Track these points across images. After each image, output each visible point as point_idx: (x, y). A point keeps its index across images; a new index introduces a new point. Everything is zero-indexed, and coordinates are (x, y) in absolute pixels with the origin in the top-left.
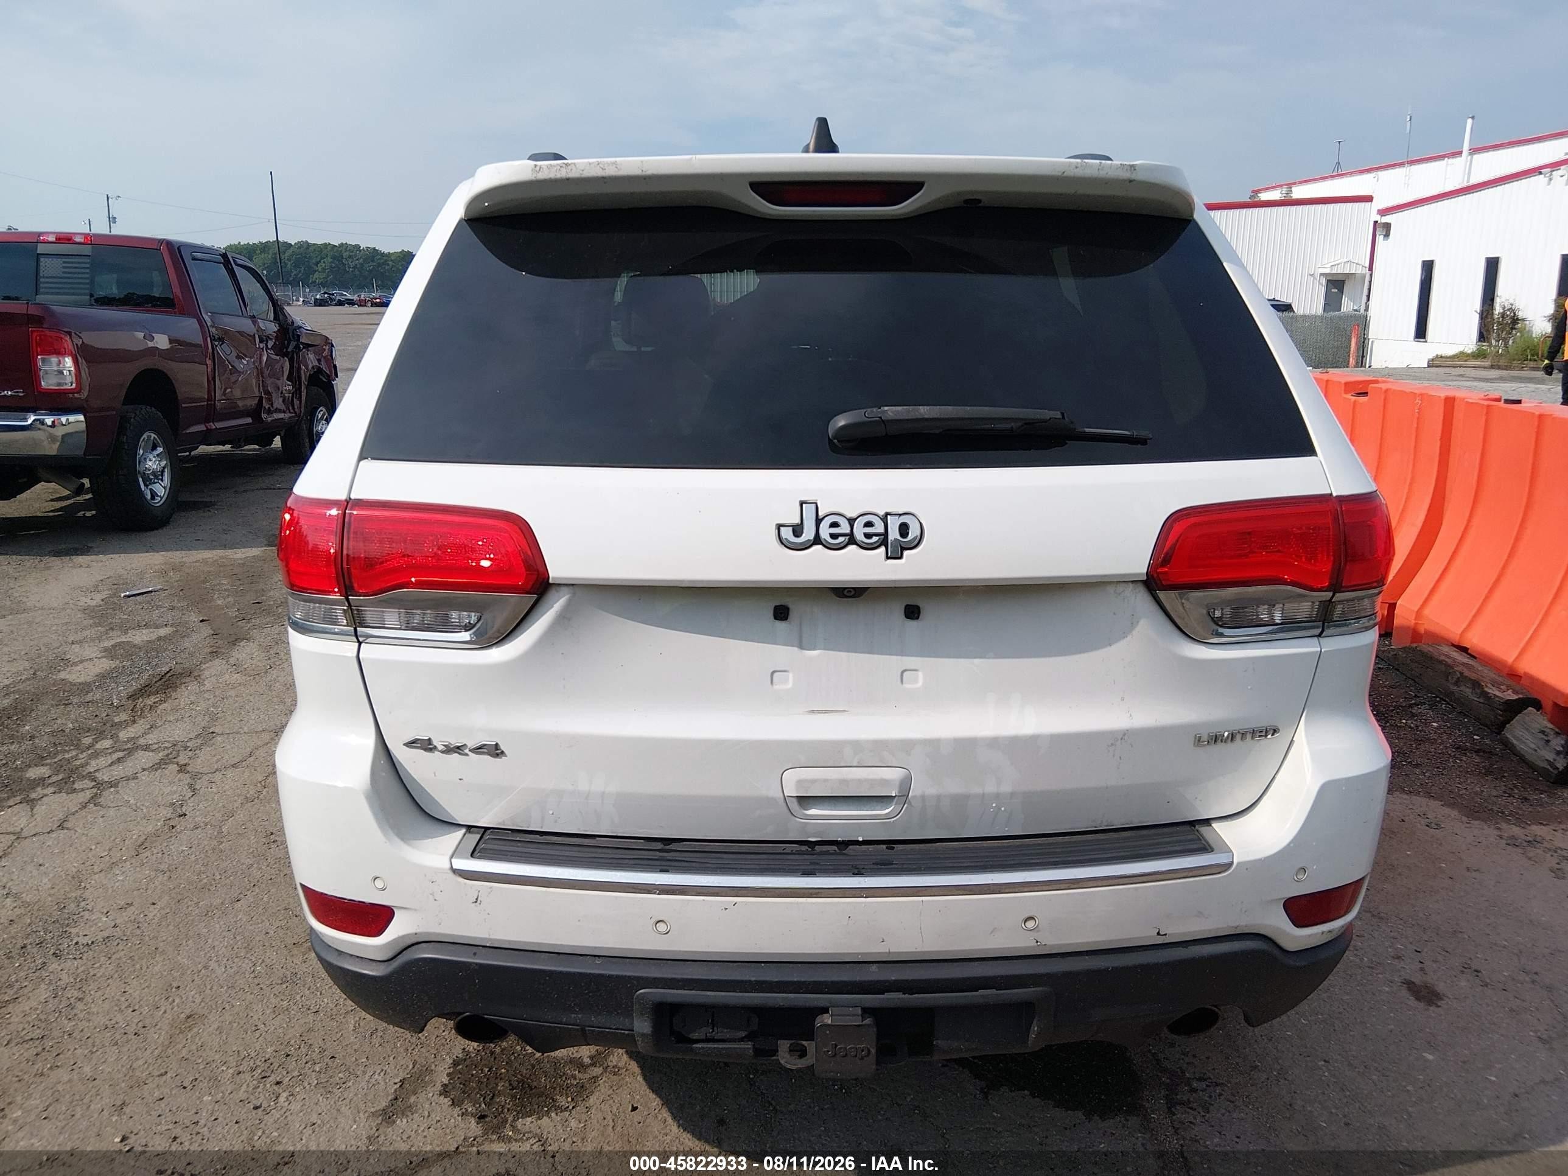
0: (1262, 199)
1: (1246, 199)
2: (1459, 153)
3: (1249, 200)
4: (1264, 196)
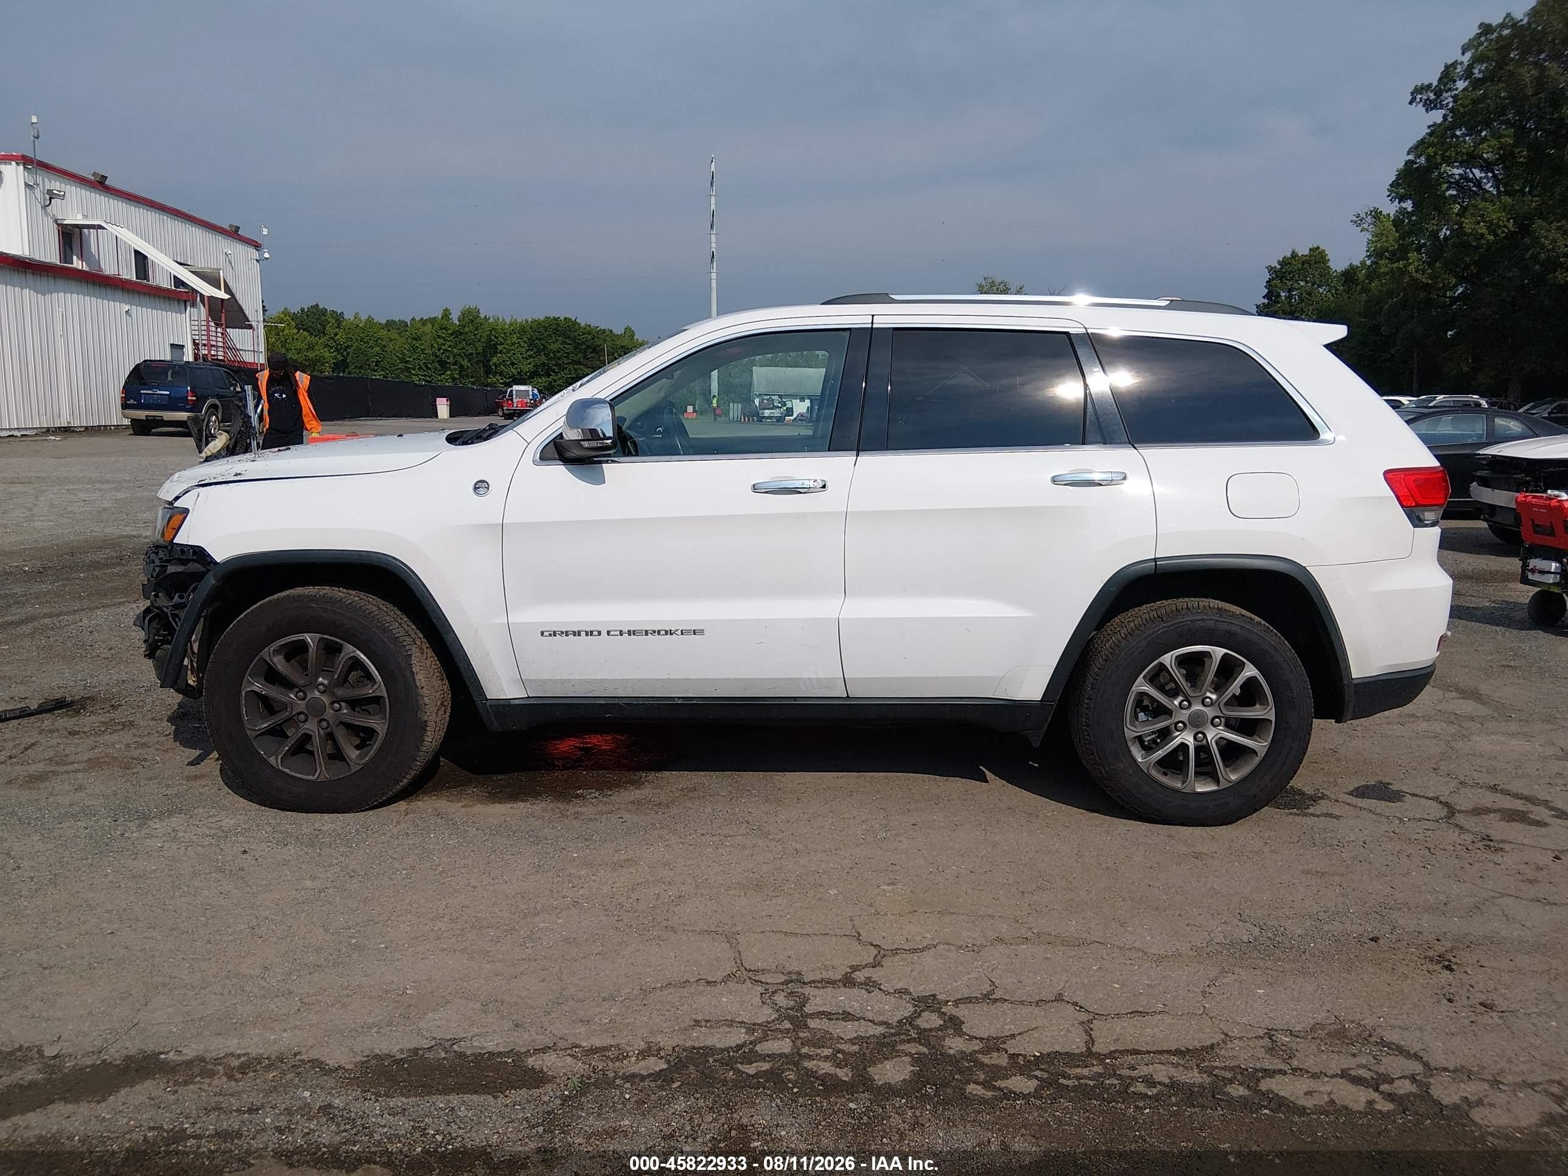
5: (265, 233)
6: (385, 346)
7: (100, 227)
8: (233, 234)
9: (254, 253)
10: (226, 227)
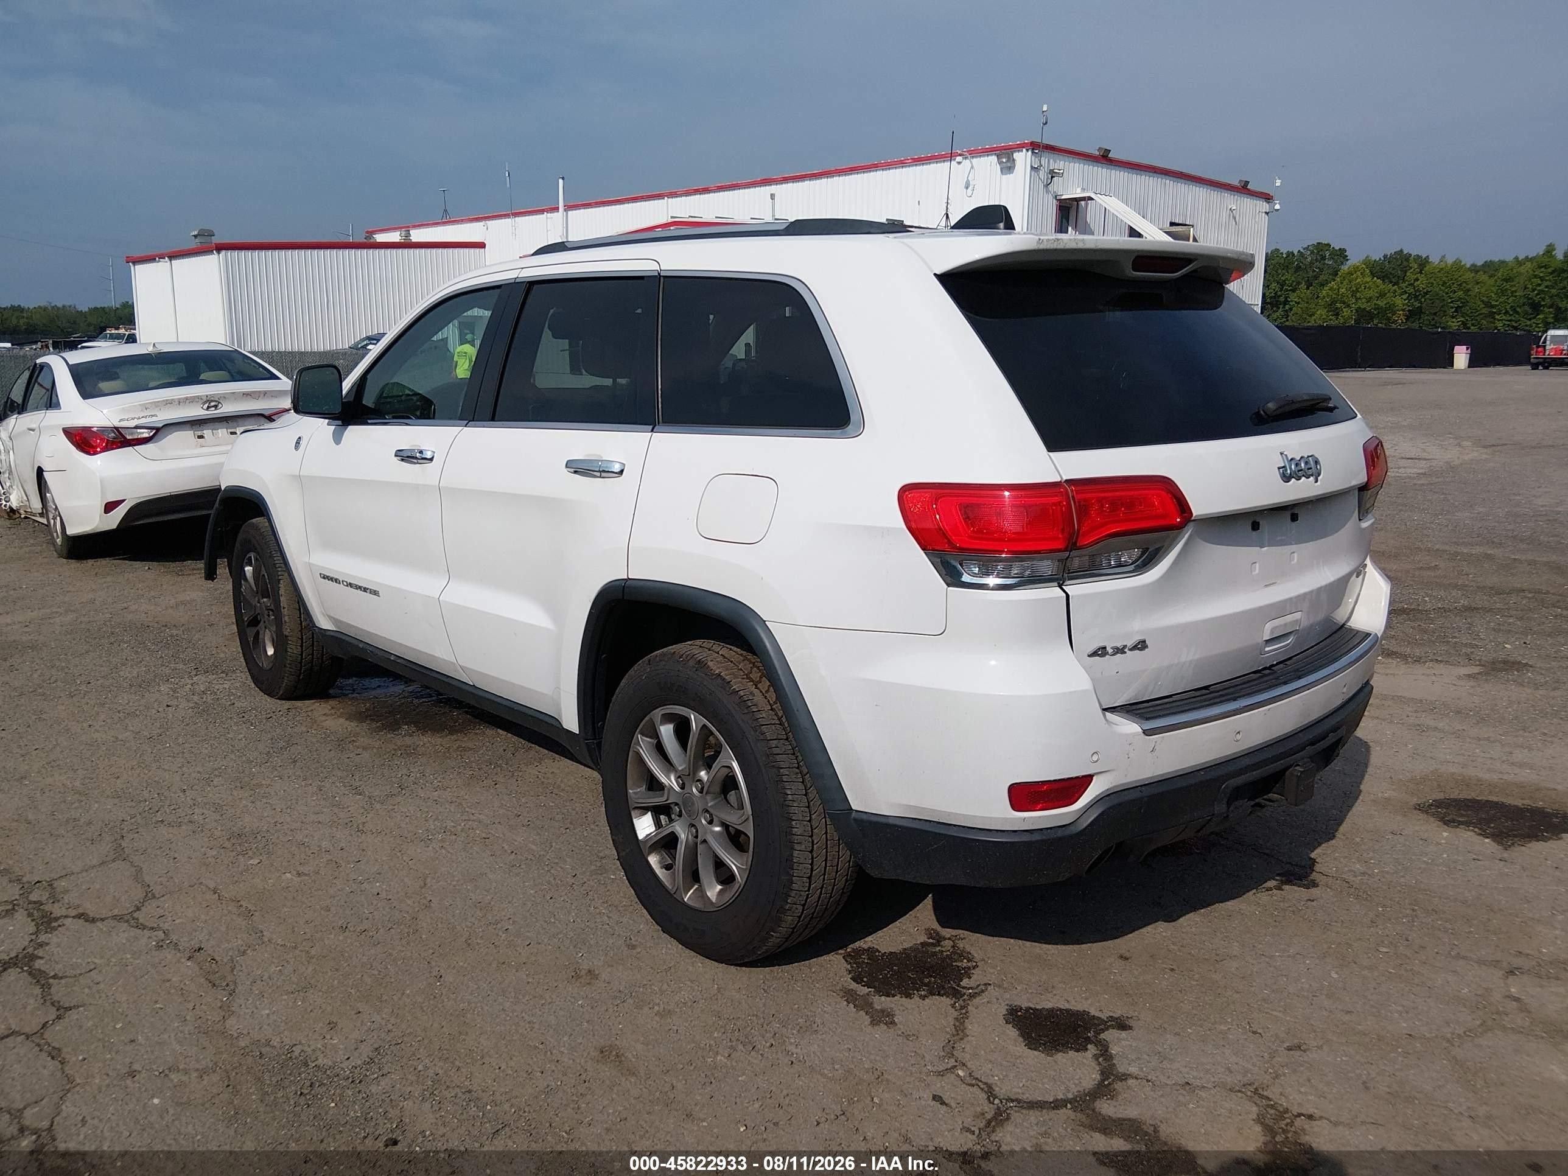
0: (378, 241)
1: (361, 239)
2: (557, 209)
3: (365, 241)
4: (380, 238)
5: (1278, 184)
6: (1469, 290)
7: (1090, 199)
8: (1243, 189)
9: (1264, 206)
10: (1236, 183)
